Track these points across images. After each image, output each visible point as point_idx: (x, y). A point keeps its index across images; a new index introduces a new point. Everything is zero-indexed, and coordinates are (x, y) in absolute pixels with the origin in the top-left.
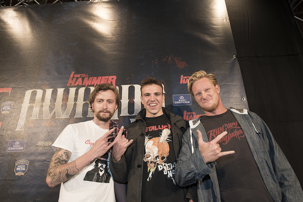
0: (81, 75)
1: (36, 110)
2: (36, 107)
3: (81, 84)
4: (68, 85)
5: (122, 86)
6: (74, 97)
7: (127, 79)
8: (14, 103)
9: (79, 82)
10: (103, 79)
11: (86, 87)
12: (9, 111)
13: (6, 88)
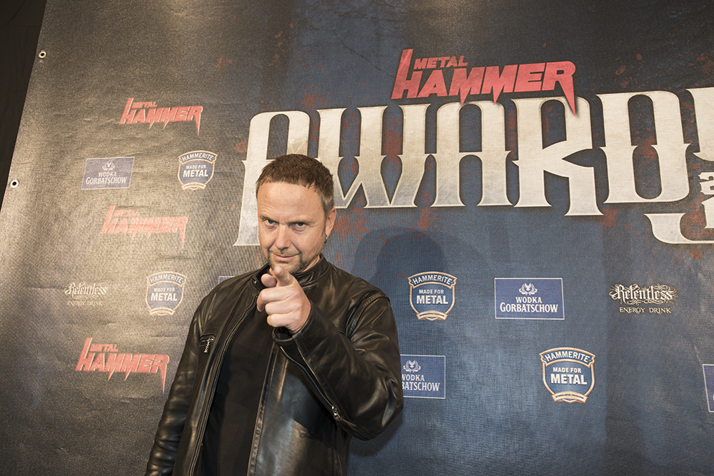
0: (439, 63)
3: (441, 91)
4: (397, 95)
5: (602, 97)
6: (421, 135)
7: (617, 73)
8: (218, 157)
9: (435, 86)
10: (526, 76)
11: (463, 101)
12: (204, 183)
13: (184, 108)
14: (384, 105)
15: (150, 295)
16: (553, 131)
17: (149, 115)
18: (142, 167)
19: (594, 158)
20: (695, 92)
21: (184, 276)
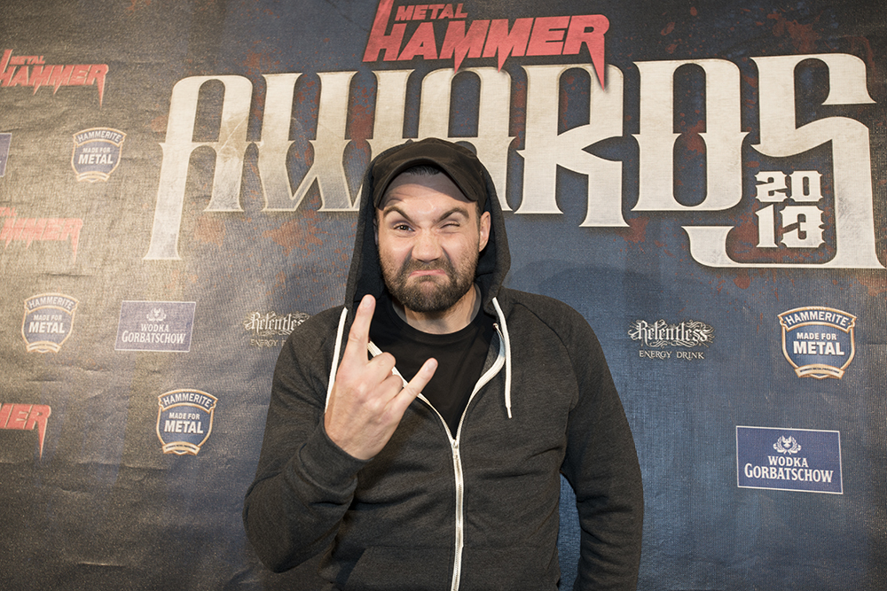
0: (429, 12)
1: (228, 169)
2: (225, 159)
3: (430, 52)
4: (371, 57)
5: (641, 66)
6: (399, 113)
7: (662, 33)
8: (127, 138)
9: (422, 45)
10: (543, 33)
11: (457, 67)
12: (106, 173)
13: (82, 66)
14: (354, 70)
15: (27, 325)
16: (573, 111)
17: (33, 73)
18: (23, 148)
19: (623, 149)
20: (762, 63)
21: (76, 300)
